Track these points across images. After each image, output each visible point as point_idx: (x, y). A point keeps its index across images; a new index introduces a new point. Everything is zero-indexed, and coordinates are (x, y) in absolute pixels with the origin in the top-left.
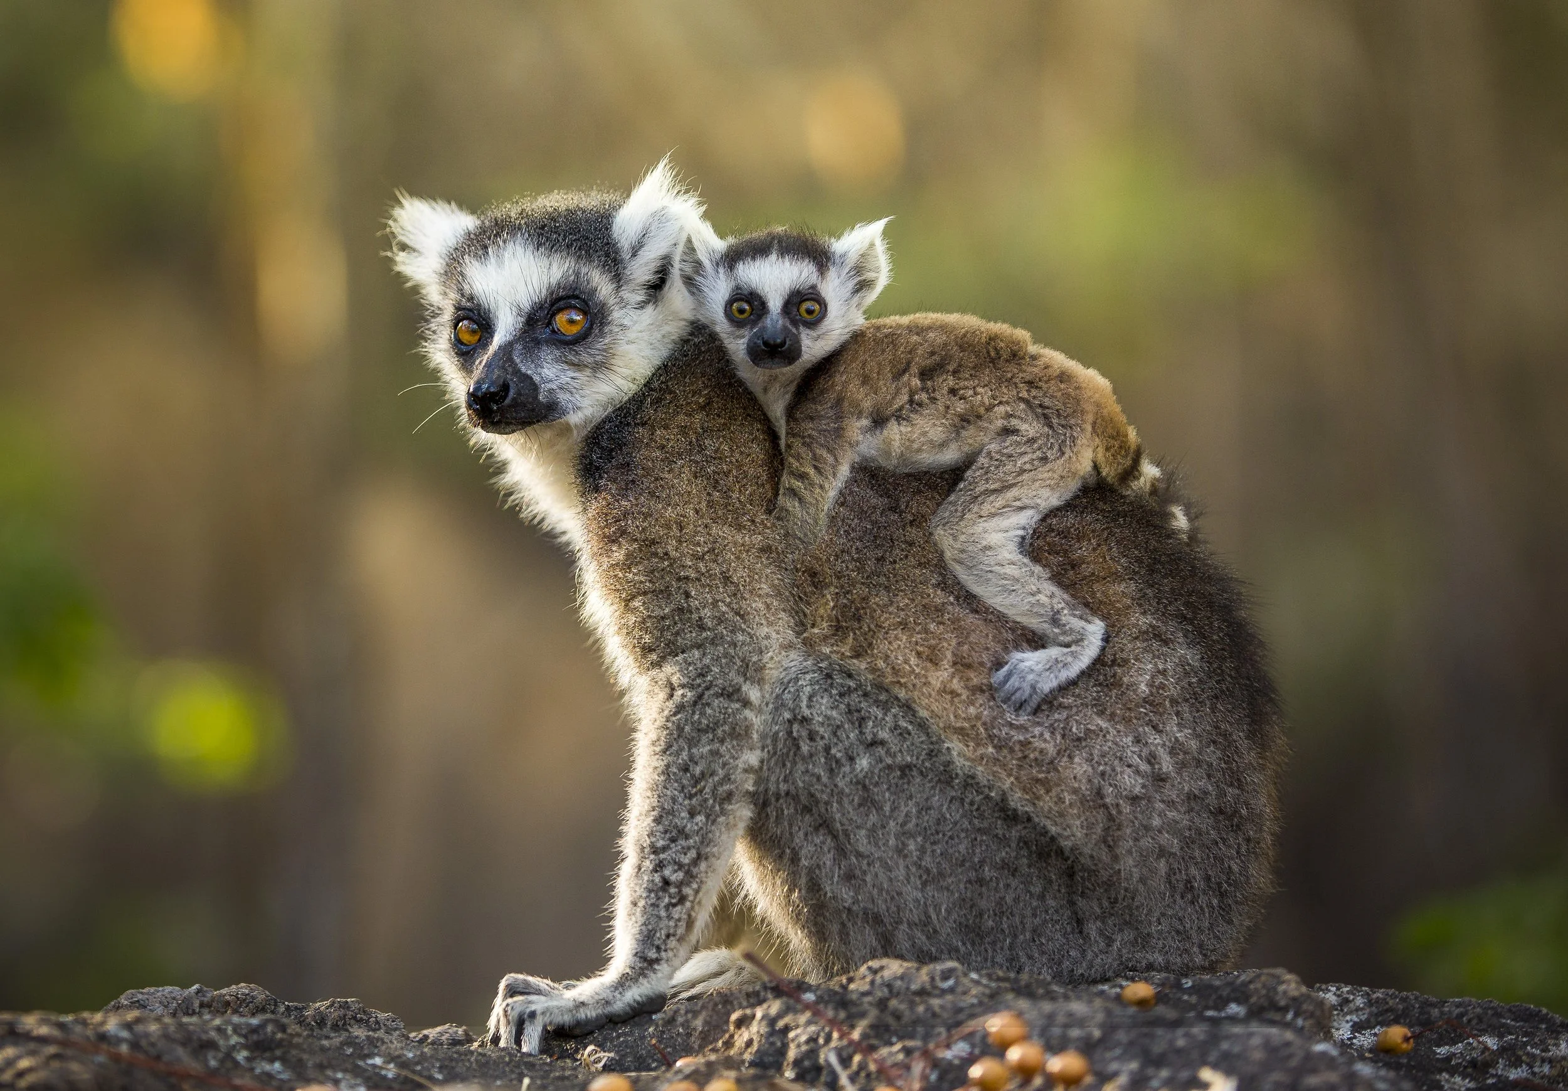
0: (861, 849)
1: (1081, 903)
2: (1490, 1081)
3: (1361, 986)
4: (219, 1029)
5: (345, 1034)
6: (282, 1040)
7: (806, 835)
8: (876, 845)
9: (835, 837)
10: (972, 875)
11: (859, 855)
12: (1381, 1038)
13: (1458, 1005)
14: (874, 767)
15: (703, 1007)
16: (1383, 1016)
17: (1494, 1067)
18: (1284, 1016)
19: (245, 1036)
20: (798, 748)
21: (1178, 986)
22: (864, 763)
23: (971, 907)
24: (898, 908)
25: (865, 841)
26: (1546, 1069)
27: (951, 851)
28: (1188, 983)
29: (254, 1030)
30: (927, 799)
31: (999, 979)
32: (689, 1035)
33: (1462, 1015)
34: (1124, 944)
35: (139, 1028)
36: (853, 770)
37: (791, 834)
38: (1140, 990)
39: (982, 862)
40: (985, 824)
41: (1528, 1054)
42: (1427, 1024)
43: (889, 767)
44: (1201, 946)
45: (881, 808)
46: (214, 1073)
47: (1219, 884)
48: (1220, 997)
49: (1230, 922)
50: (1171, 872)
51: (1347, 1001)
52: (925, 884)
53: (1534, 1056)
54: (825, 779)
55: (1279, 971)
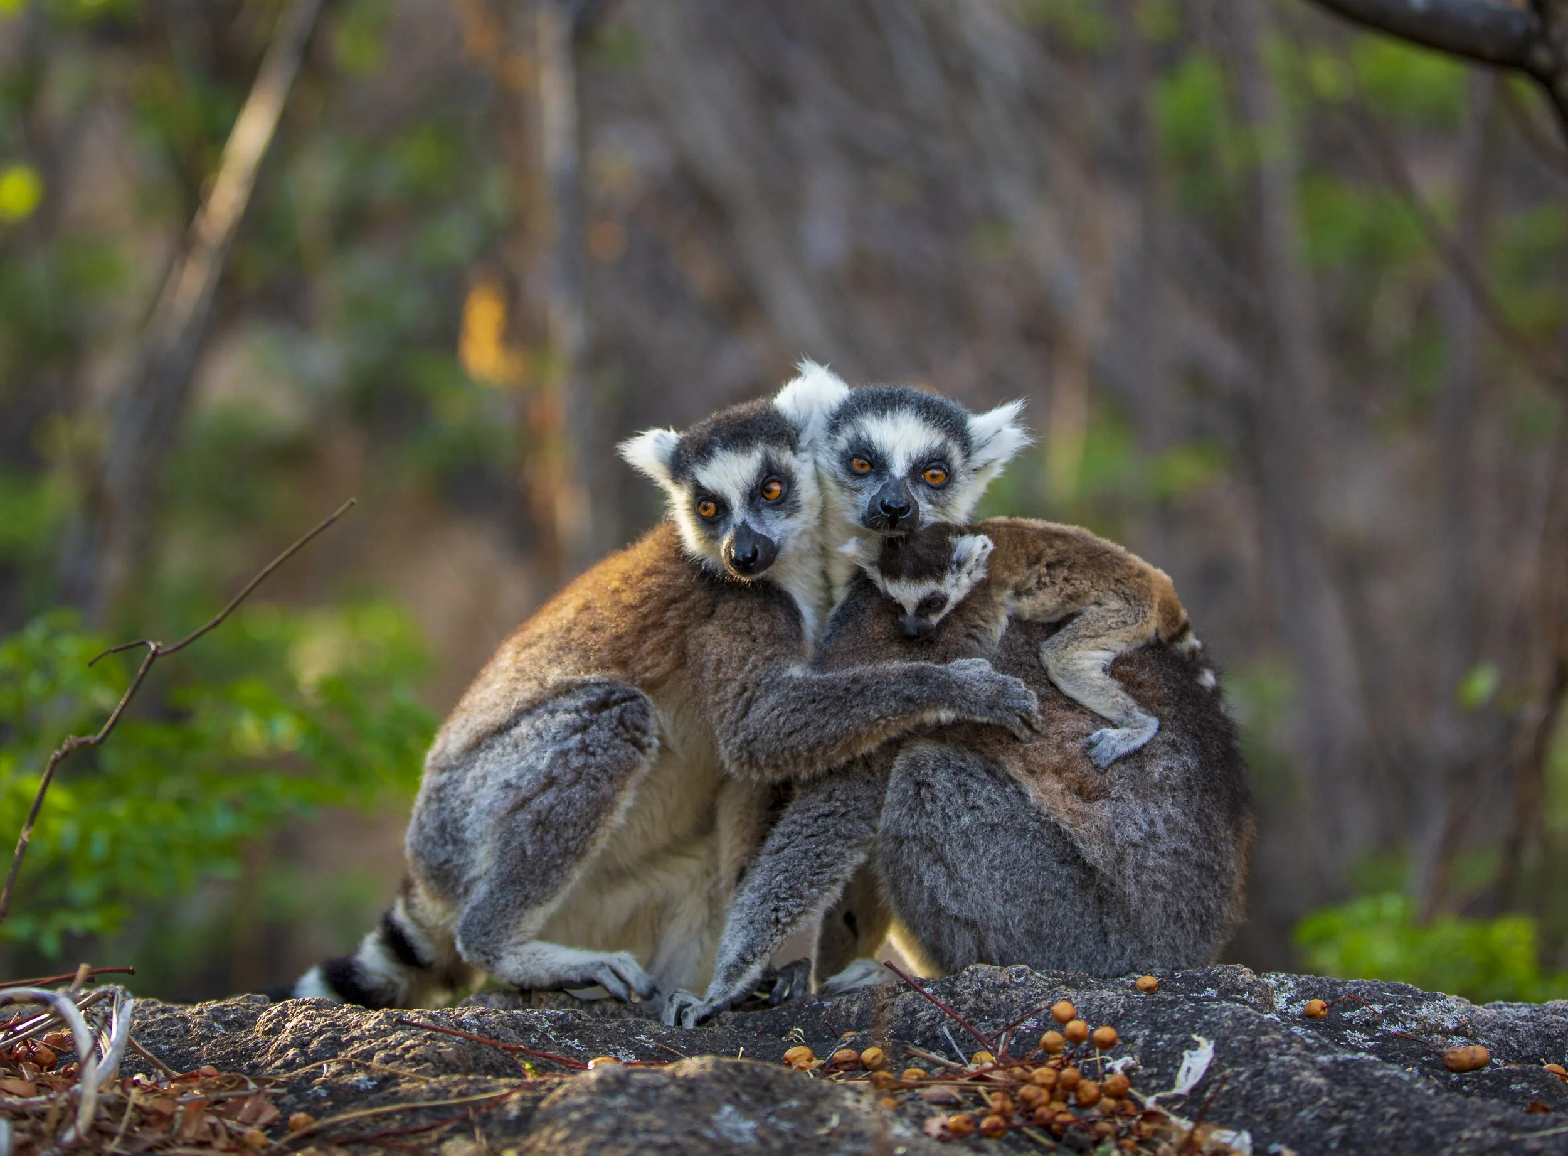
0: (965, 876)
1: (1106, 920)
2: (1378, 1034)
3: (1292, 973)
4: (536, 1017)
5: (620, 1020)
6: (579, 1024)
7: (928, 866)
8: (974, 874)
9: (947, 867)
10: (1037, 897)
11: (963, 880)
12: (1307, 1008)
13: (1355, 984)
14: (973, 823)
15: (858, 998)
16: (1306, 992)
17: (1380, 1025)
18: (1243, 995)
19: (554, 1022)
20: (924, 807)
21: (1172, 977)
22: (966, 820)
23: (1036, 919)
24: (988, 918)
25: (967, 871)
26: (1414, 1025)
27: (1023, 880)
28: (1178, 975)
29: (560, 1018)
30: (1008, 846)
31: (1054, 976)
32: (849, 1016)
33: (1356, 991)
34: (1134, 952)
35: (484, 1018)
36: (959, 824)
37: (918, 865)
38: (1148, 980)
39: (1043, 889)
40: (1046, 864)
41: (1402, 1016)
42: (1335, 997)
43: (983, 824)
44: (1187, 957)
45: (978, 850)
46: (534, 1047)
47: (1201, 917)
48: (1201, 984)
49: (1209, 942)
50: (1166, 905)
51: (1283, 984)
52: (1005, 902)
53: (1406, 1017)
54: (941, 830)
55: (1238, 966)
